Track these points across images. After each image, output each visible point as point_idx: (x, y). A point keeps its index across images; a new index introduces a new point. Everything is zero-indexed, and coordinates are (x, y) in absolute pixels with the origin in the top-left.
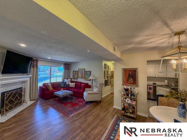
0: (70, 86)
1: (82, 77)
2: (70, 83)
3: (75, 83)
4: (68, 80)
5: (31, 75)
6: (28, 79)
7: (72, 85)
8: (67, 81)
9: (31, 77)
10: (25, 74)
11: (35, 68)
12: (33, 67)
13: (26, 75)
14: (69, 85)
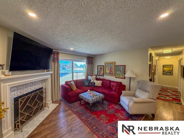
0: (96, 85)
1: (111, 74)
2: (95, 81)
3: (101, 82)
4: (93, 76)
5: (52, 71)
6: (49, 77)
7: (98, 83)
8: (92, 79)
9: (52, 74)
10: (46, 70)
11: (56, 63)
12: (54, 61)
13: (47, 72)
14: (94, 83)
